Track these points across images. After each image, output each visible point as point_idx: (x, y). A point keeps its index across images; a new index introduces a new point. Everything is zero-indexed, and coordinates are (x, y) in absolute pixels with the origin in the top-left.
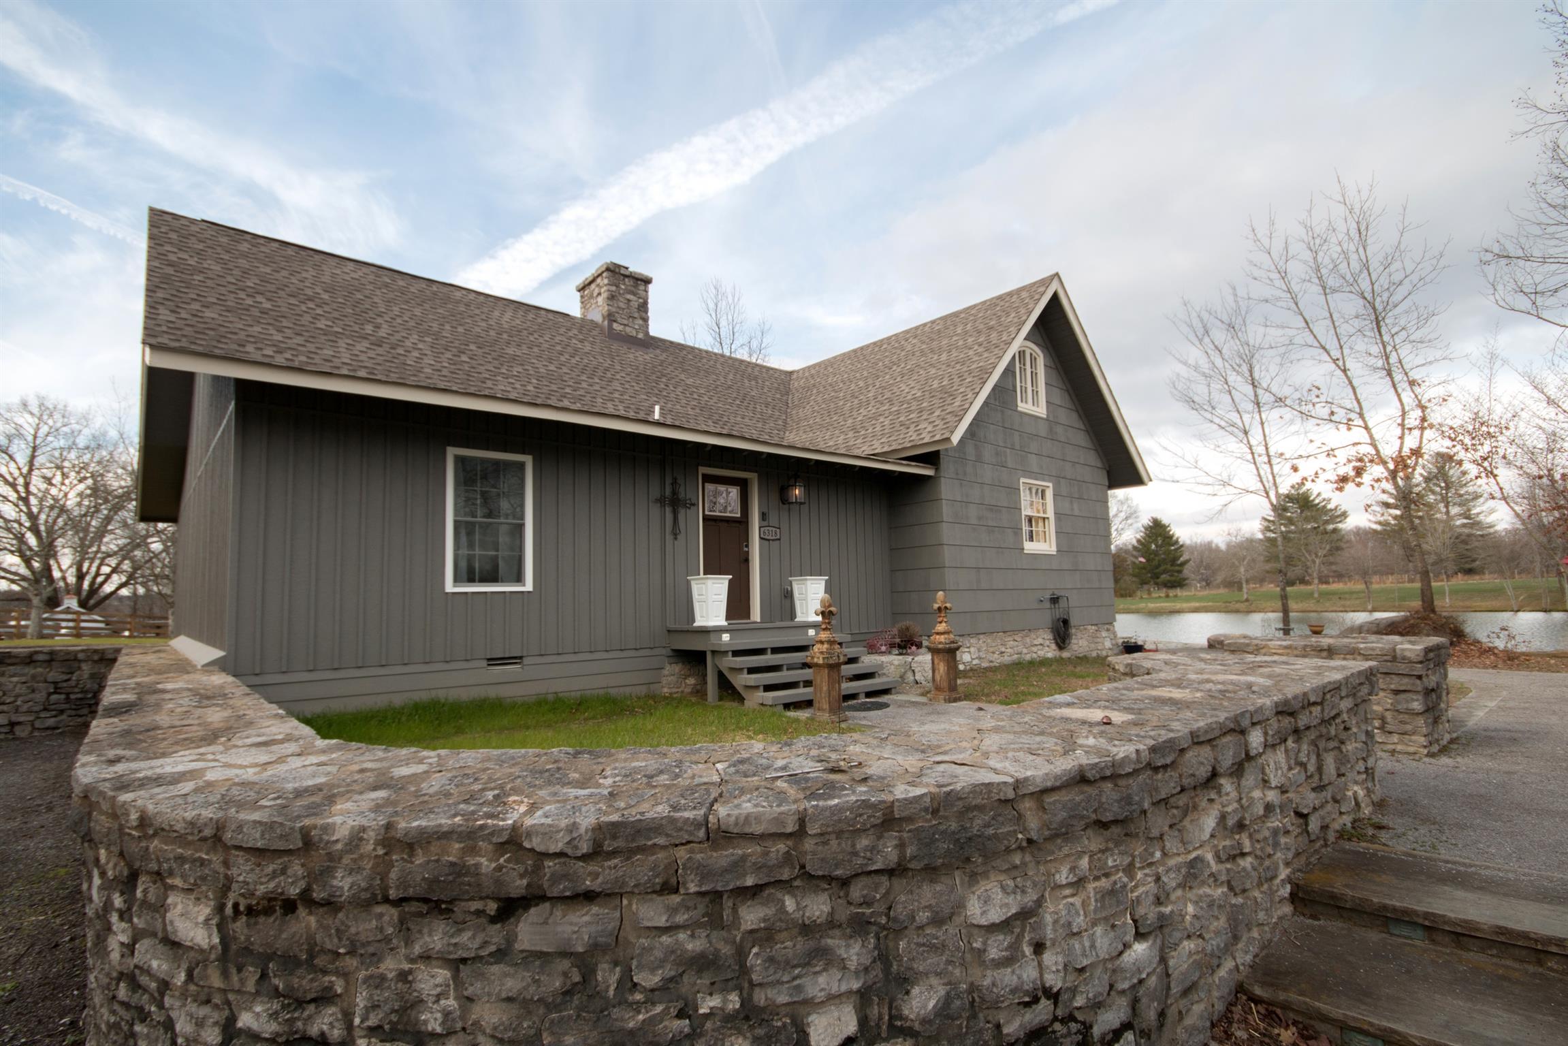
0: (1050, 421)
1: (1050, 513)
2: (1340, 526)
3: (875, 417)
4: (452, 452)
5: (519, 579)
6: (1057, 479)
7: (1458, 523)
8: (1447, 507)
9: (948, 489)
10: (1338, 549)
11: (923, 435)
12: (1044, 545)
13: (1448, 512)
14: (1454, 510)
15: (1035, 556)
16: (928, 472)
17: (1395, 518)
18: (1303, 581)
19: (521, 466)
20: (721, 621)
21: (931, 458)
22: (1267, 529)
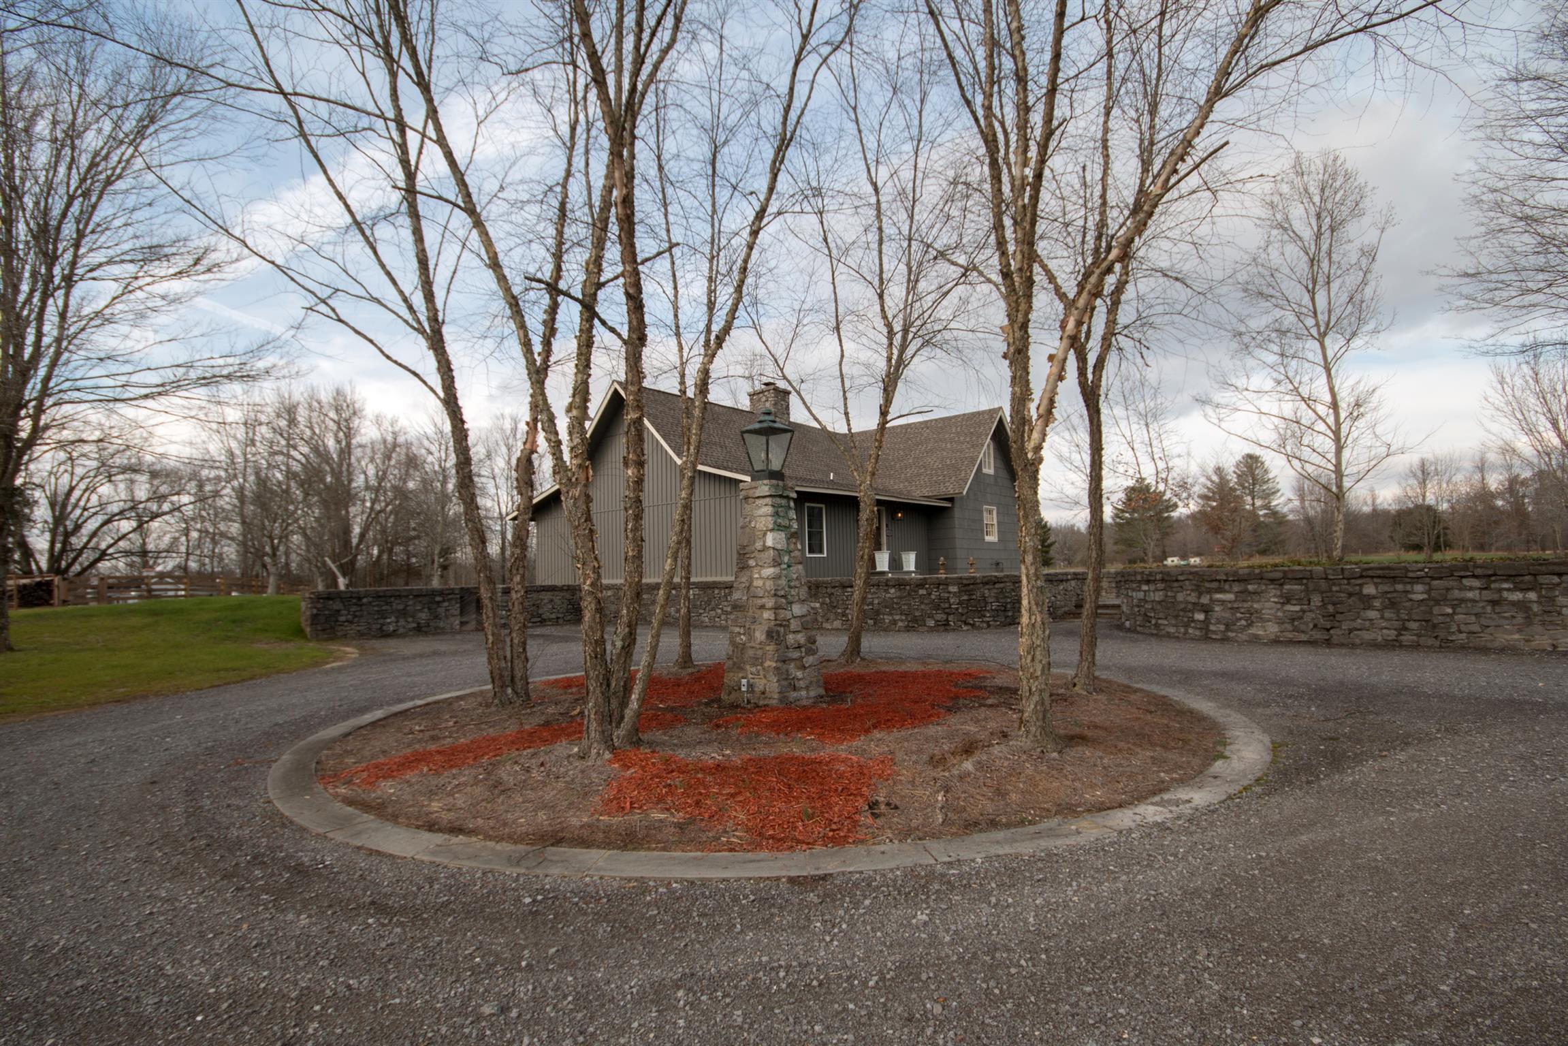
0: (996, 476)
1: (995, 522)
2: (1173, 514)
3: (919, 475)
4: (807, 504)
5: (821, 551)
6: (998, 505)
7: (1261, 513)
8: (1253, 499)
9: (957, 513)
10: (1167, 534)
11: (949, 489)
12: (992, 538)
13: (1253, 504)
14: (1258, 503)
15: (989, 543)
16: (949, 505)
17: (1213, 508)
18: (1143, 560)
19: (821, 509)
20: (886, 569)
21: (951, 500)
22: (1117, 516)
